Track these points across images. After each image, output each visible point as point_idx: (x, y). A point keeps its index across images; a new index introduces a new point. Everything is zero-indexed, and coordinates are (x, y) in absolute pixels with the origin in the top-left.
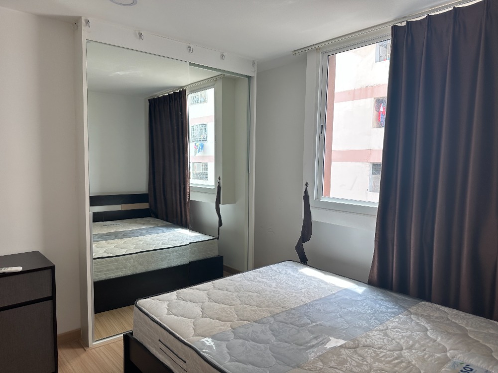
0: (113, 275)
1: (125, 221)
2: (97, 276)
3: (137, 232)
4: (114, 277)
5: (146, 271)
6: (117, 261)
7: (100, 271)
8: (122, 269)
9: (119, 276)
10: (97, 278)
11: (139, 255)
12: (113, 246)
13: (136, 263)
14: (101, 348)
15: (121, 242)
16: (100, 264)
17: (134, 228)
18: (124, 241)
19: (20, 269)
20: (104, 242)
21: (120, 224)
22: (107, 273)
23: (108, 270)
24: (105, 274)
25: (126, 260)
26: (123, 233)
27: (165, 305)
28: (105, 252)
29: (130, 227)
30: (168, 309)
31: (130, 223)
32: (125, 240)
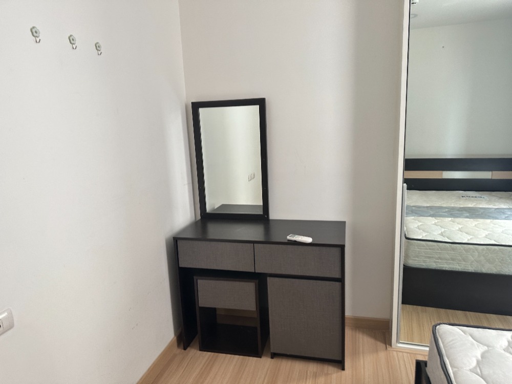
0: (446, 266)
1: (494, 193)
2: (424, 261)
3: (504, 213)
4: (447, 269)
5: (498, 273)
6: (453, 249)
7: (429, 258)
8: (460, 261)
9: (454, 270)
10: (424, 264)
11: (487, 249)
12: (457, 227)
13: (482, 258)
14: (405, 354)
15: (471, 223)
16: (430, 249)
17: (503, 206)
18: (476, 223)
19: (309, 240)
20: (450, 219)
21: (486, 197)
22: (438, 262)
23: (440, 258)
24: (435, 262)
25: (467, 251)
26: (482, 211)
27: (478, 351)
28: (442, 234)
29: (497, 204)
30: (478, 362)
31: (501, 198)
32: (481, 221)
